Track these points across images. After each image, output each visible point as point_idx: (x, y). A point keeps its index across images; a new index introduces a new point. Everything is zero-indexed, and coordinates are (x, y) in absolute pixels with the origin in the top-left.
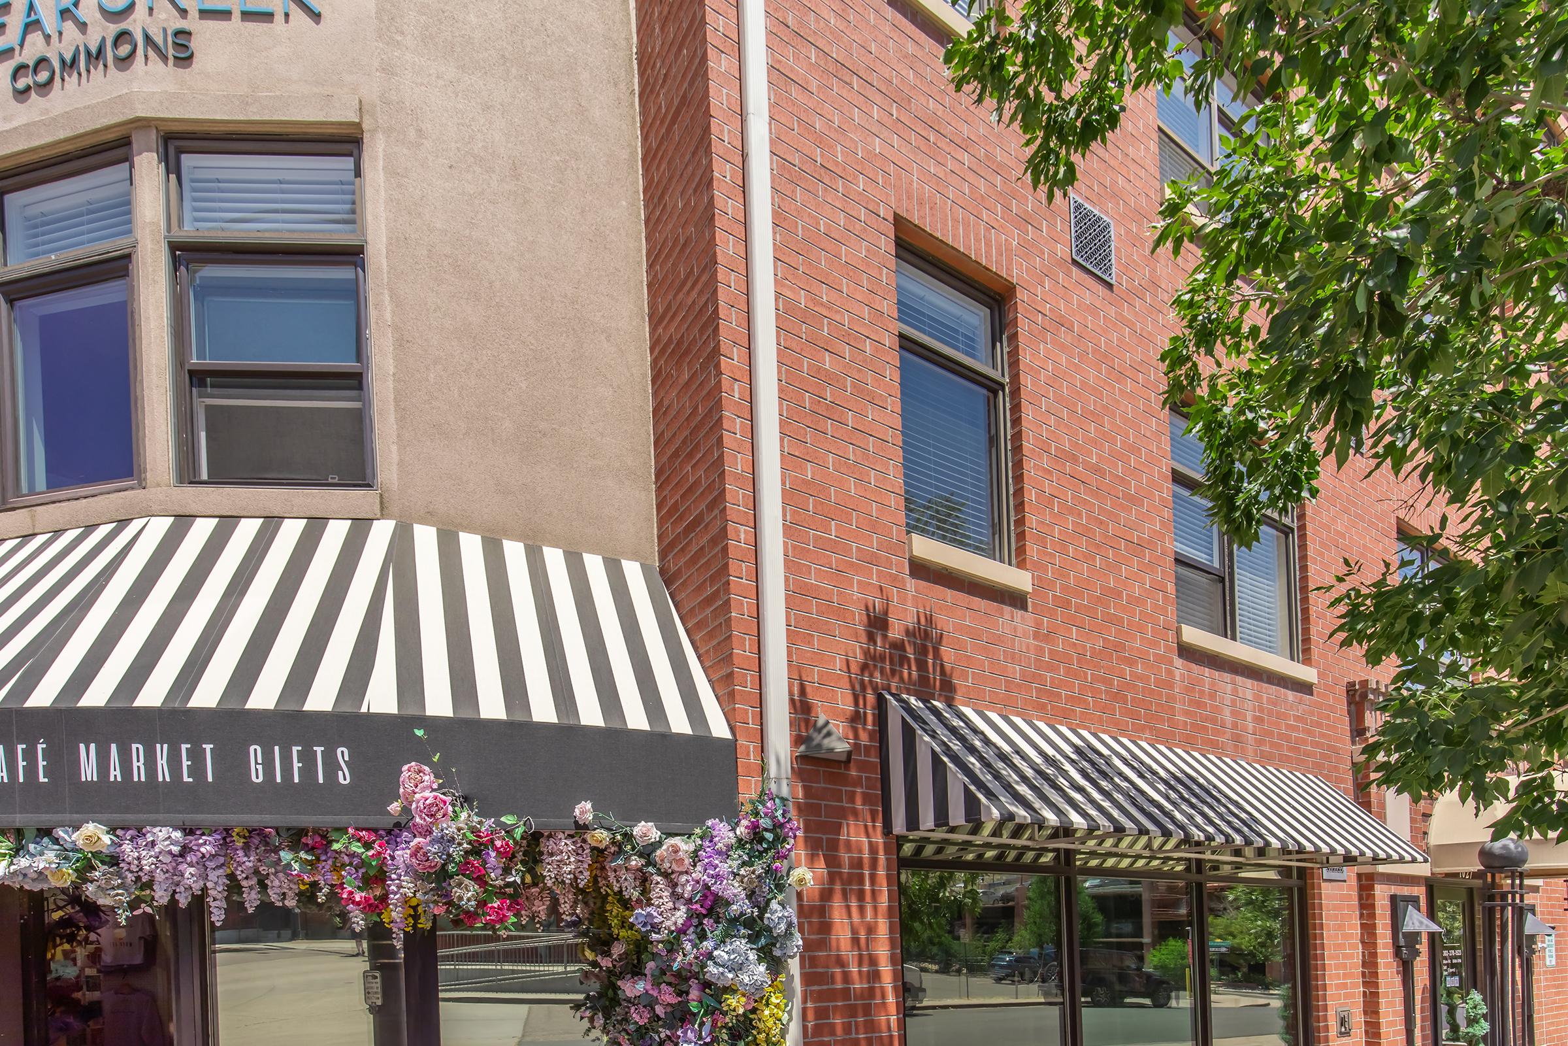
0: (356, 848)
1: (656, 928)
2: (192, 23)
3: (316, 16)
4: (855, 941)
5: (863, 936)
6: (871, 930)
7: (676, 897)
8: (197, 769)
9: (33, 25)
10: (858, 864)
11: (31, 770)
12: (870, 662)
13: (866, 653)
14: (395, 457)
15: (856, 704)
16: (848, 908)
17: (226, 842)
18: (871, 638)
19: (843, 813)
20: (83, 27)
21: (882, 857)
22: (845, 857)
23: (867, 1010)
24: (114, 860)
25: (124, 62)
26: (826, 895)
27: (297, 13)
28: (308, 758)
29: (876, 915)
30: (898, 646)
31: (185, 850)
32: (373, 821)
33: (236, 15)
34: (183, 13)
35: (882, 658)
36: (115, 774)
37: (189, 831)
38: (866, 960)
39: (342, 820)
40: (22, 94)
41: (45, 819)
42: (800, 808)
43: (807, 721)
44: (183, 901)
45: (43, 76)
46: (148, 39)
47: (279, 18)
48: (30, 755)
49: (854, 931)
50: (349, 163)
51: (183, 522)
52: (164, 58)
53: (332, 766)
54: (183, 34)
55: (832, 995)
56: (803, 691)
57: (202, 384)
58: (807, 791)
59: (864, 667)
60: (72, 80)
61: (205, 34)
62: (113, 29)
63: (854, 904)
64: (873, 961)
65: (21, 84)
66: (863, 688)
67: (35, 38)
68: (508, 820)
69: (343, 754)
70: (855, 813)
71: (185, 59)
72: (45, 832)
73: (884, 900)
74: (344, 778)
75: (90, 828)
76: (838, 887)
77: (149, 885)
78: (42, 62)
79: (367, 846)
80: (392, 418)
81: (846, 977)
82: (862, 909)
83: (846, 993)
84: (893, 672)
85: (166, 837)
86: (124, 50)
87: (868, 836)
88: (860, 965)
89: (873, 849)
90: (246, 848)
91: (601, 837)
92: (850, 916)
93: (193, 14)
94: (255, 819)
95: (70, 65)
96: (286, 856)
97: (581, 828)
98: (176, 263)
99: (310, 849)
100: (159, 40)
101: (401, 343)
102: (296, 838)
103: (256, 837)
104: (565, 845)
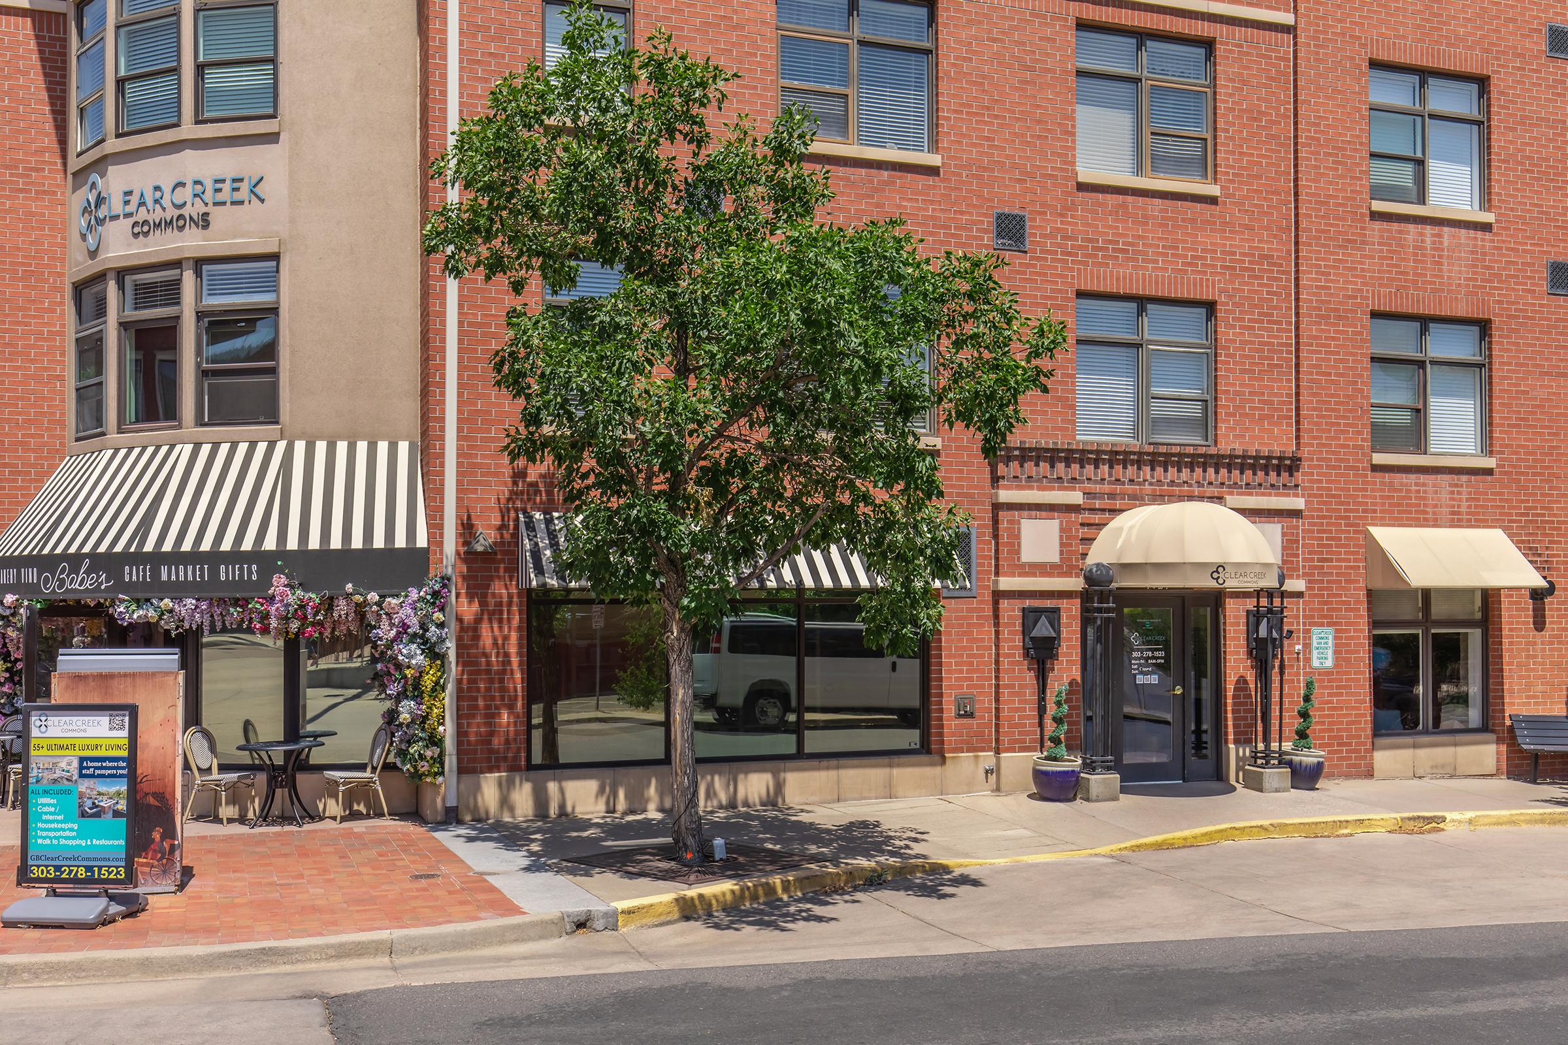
0: (258, 606)
1: (380, 639)
2: (210, 209)
3: (262, 201)
4: (495, 644)
5: (500, 642)
6: (506, 638)
7: (392, 625)
8: (201, 576)
9: (142, 204)
10: (500, 604)
11: (144, 576)
12: (514, 495)
13: (511, 492)
14: (288, 409)
15: (503, 520)
16: (492, 628)
17: (211, 605)
18: (515, 483)
19: (491, 579)
20: (164, 209)
21: (515, 599)
22: (491, 601)
23: (502, 681)
24: (171, 611)
25: (181, 229)
26: (478, 621)
27: (254, 199)
28: (241, 569)
29: (510, 631)
30: (534, 485)
31: (197, 607)
32: (264, 595)
33: (228, 204)
34: (206, 204)
35: (522, 492)
36: (173, 578)
37: (198, 600)
38: (501, 655)
39: (252, 594)
40: (136, 235)
41: (148, 595)
42: (464, 578)
43: (470, 533)
44: (194, 627)
45: (146, 229)
46: (191, 218)
47: (246, 203)
48: (144, 570)
49: (495, 639)
50: (274, 263)
51: (197, 446)
52: (198, 226)
53: (250, 573)
54: (206, 214)
55: (479, 672)
56: (469, 517)
57: (207, 376)
58: (469, 569)
59: (509, 500)
60: (158, 232)
61: (216, 214)
62: (177, 213)
63: (495, 626)
64: (507, 655)
65: (137, 230)
66: (508, 510)
67: (143, 209)
68: (313, 596)
69: (254, 567)
70: (499, 577)
71: (206, 225)
72: (148, 600)
73: (516, 621)
74: (254, 577)
75: (166, 601)
76: (486, 617)
77: (183, 621)
78: (145, 222)
79: (262, 605)
80: (287, 390)
81: (489, 663)
82: (501, 628)
83: (488, 672)
84: (529, 500)
85: (190, 602)
86: (181, 223)
87: (507, 589)
88: (497, 656)
89: (510, 596)
90: (218, 606)
91: (358, 598)
92: (492, 631)
93: (211, 204)
94: (221, 595)
95: (157, 226)
96: (232, 610)
97: (348, 596)
98: (198, 317)
99: (241, 607)
100: (195, 218)
101: (293, 353)
102: (236, 602)
103: (222, 601)
104: (342, 603)
